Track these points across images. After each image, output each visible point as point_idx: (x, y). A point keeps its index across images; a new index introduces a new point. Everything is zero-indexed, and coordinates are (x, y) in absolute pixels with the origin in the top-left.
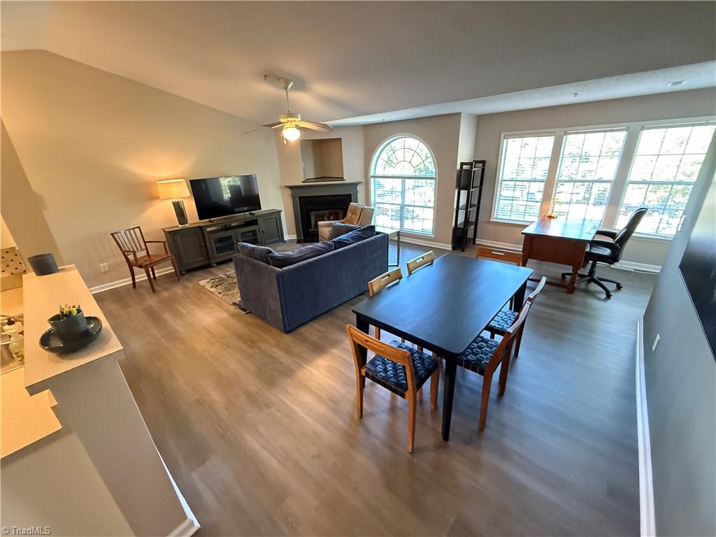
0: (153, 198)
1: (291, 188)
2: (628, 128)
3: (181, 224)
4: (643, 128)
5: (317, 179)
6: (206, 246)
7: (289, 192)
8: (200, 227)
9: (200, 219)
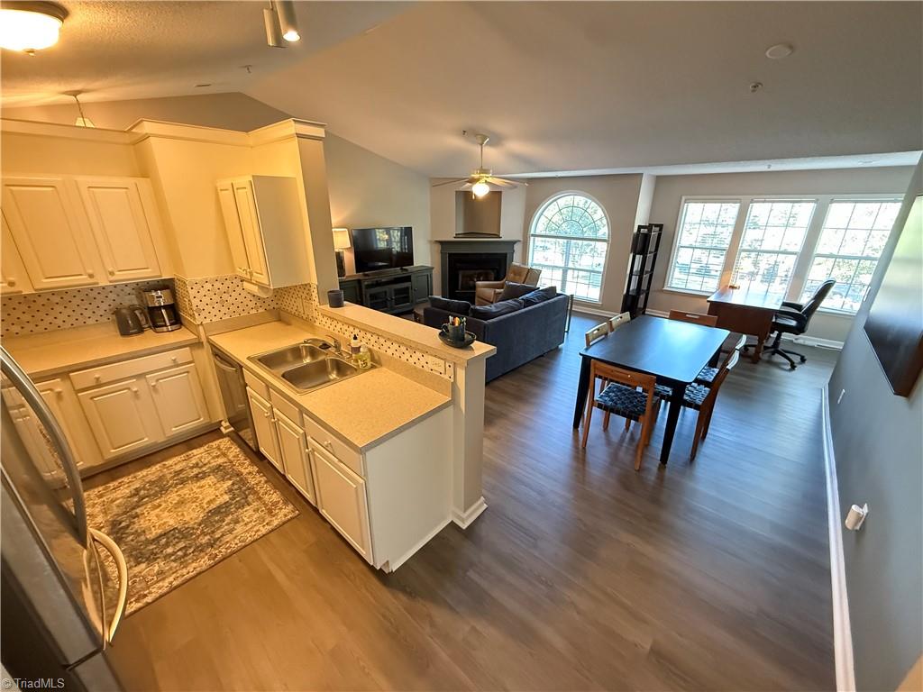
1: (442, 243)
2: (818, 200)
4: (832, 201)
5: (466, 234)
7: (438, 247)
8: (357, 280)
9: (357, 272)
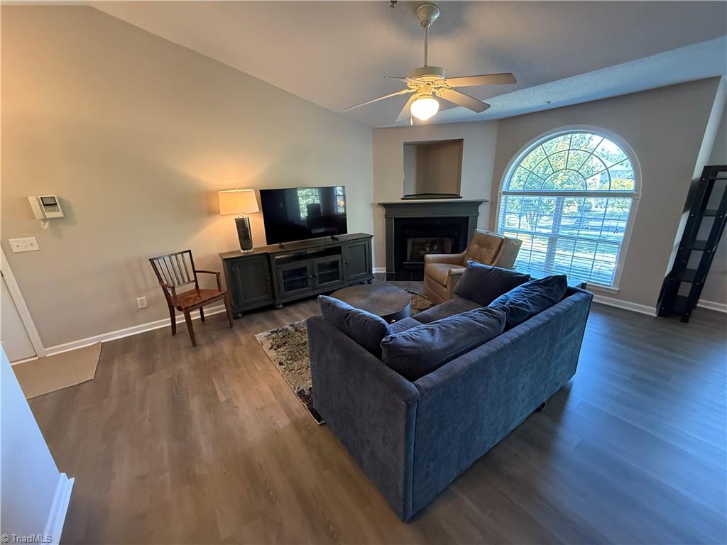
0: (212, 212)
1: (386, 206)
3: (243, 249)
5: (418, 196)
6: (272, 279)
7: (382, 211)
8: (266, 253)
9: (268, 244)
